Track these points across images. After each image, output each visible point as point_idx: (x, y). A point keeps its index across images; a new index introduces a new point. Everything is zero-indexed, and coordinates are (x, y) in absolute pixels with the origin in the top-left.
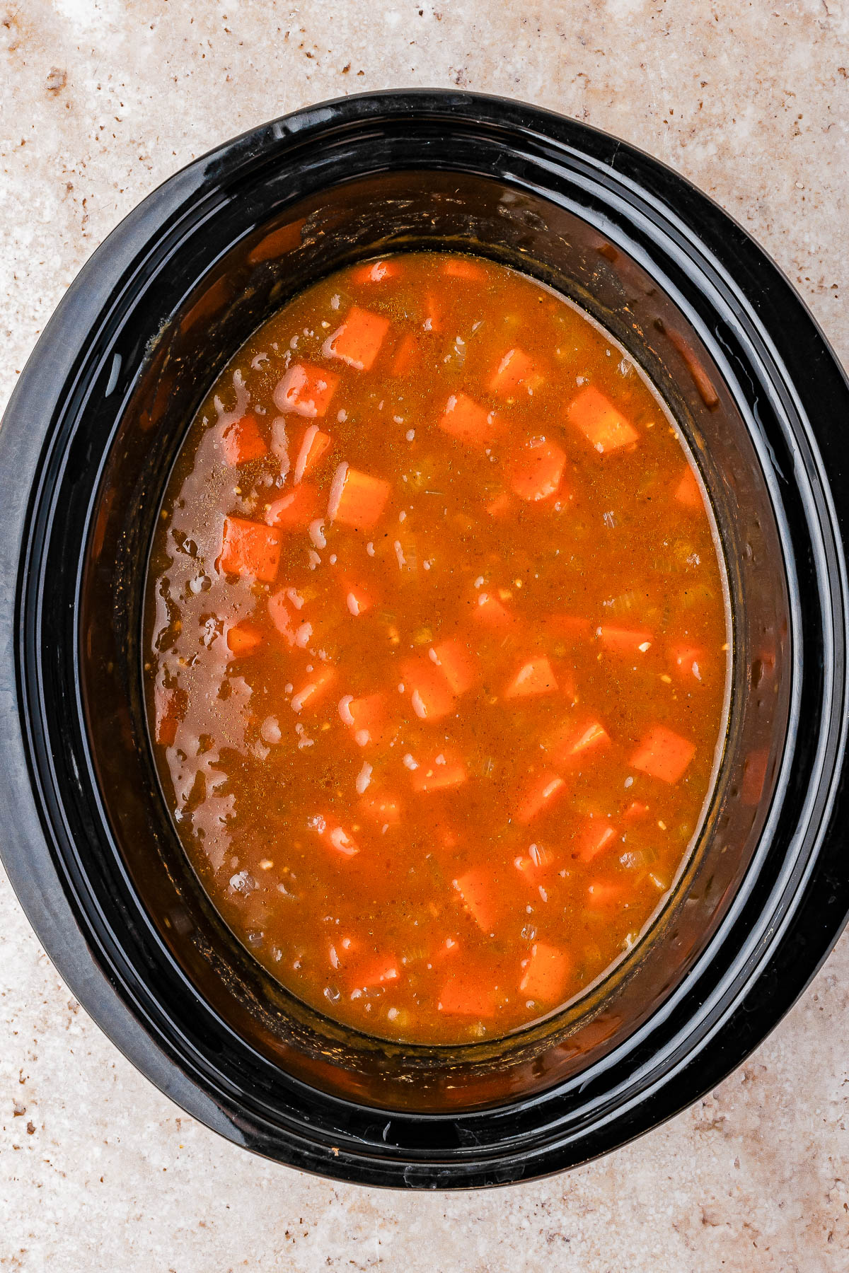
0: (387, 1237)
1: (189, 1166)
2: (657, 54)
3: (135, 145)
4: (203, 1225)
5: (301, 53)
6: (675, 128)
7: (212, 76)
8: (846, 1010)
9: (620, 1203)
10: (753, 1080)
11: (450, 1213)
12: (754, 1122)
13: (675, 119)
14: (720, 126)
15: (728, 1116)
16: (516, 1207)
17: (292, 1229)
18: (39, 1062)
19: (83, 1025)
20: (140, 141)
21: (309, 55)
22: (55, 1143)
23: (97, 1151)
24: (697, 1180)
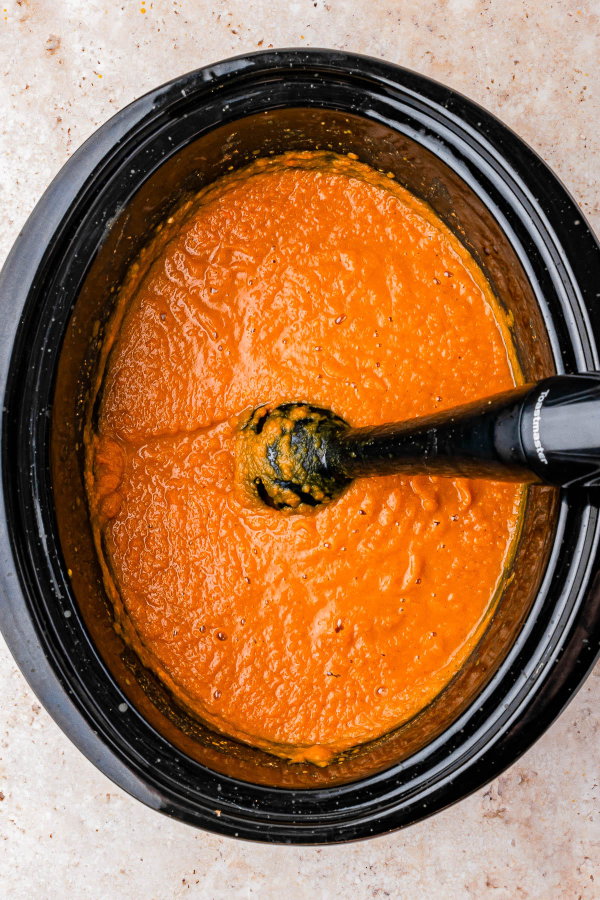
0: (256, 886)
1: (114, 829)
2: (483, 39)
3: (107, 92)
4: (123, 872)
5: (229, 30)
6: (495, 92)
7: (164, 44)
8: (596, 734)
9: (428, 868)
10: (527, 782)
11: (303, 871)
12: (527, 813)
13: (495, 86)
14: (527, 93)
15: (508, 808)
16: (351, 868)
17: (187, 878)
18: (9, 749)
19: (43, 723)
20: (111, 89)
21: (234, 32)
22: (18, 808)
23: (48, 815)
24: (484, 853)
